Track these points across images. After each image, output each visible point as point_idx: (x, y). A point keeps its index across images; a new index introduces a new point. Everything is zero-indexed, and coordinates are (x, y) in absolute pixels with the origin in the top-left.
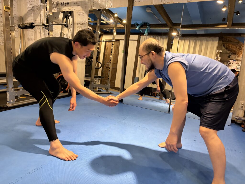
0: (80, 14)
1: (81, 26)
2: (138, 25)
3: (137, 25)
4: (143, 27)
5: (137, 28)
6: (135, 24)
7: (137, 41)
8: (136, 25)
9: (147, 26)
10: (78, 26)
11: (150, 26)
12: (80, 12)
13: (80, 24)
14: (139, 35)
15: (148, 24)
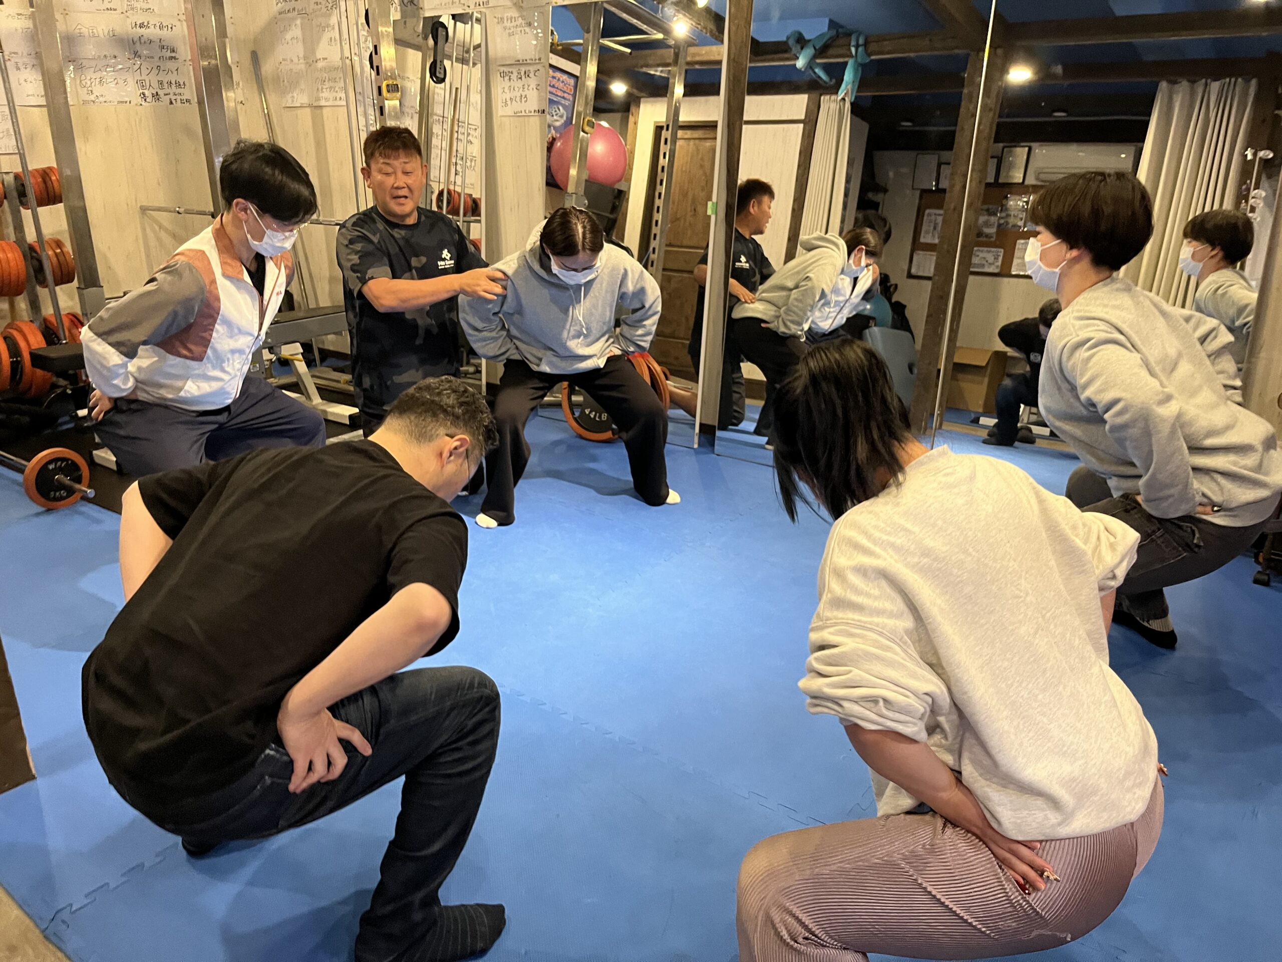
0: (514, 24)
1: (519, 84)
2: (802, 42)
3: (799, 47)
6: (791, 42)
7: (801, 126)
8: (795, 49)
10: (506, 84)
12: (509, 15)
13: (515, 74)
14: (815, 95)
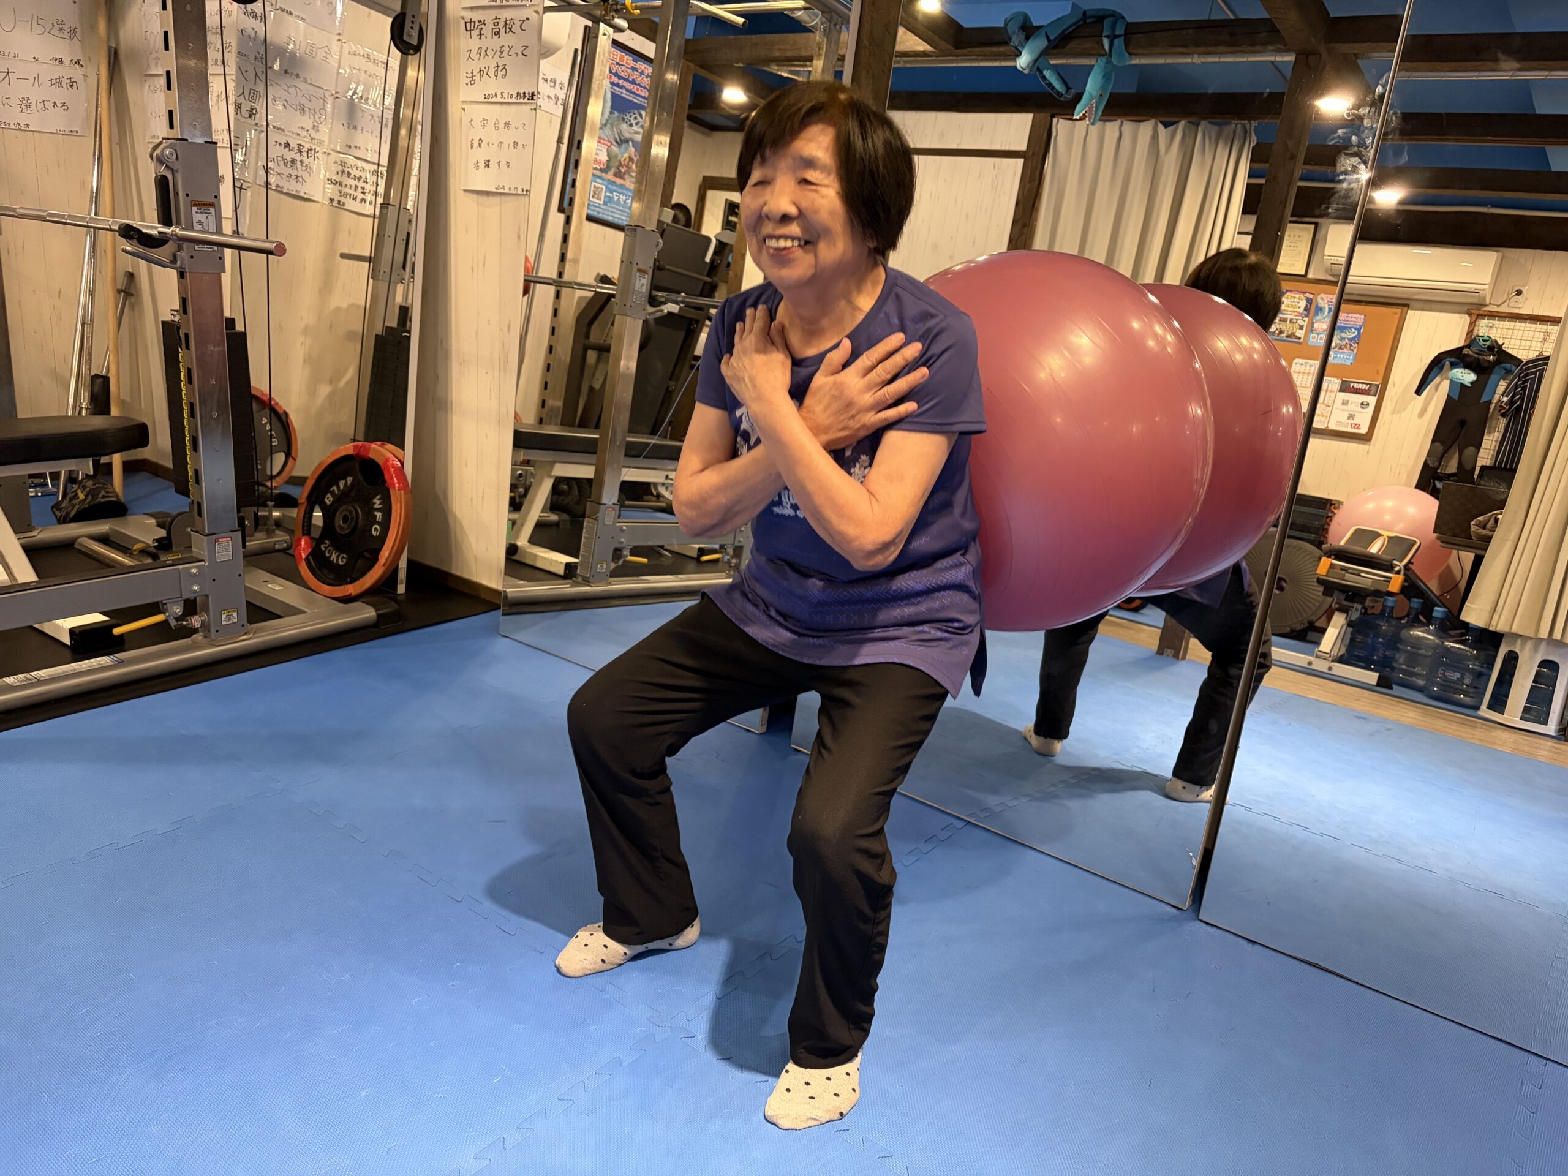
4: (1074, 44)
5: (1023, 61)
7: (1021, 161)
8: (1018, 38)
9: (1106, 43)
10: (474, 43)
11: (1127, 44)
13: (490, 26)
14: (1044, 116)
15: (1113, 27)
